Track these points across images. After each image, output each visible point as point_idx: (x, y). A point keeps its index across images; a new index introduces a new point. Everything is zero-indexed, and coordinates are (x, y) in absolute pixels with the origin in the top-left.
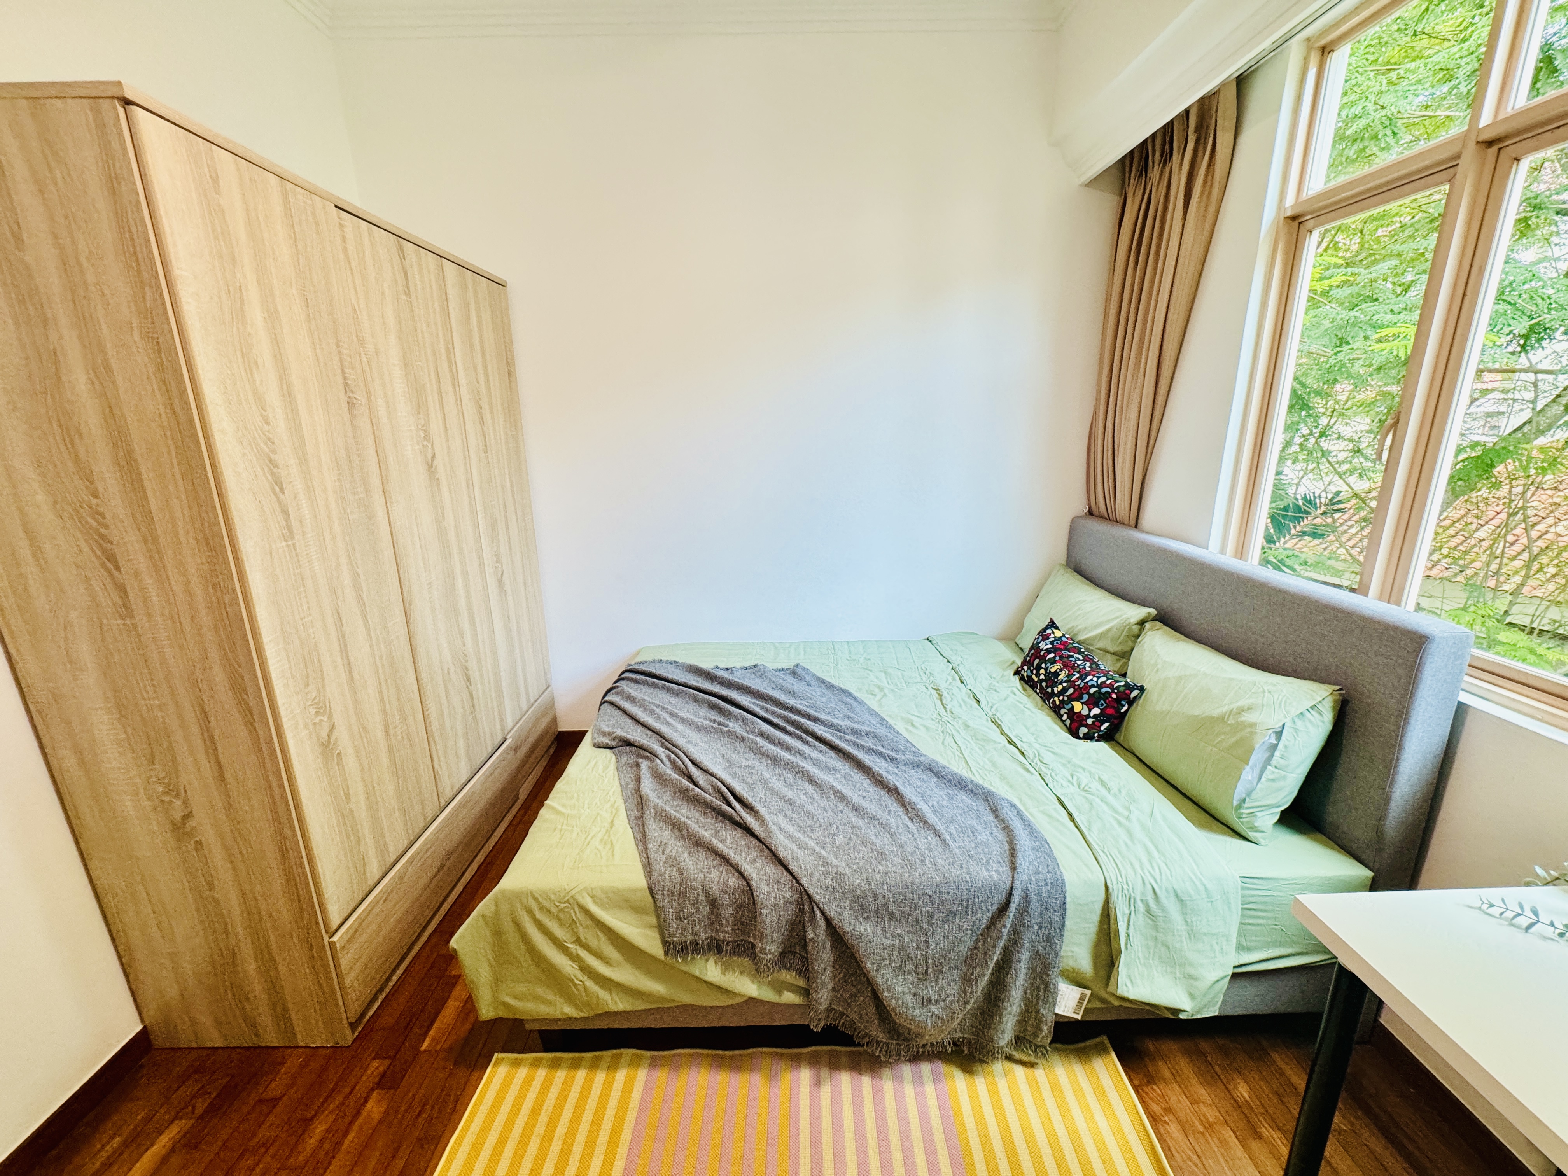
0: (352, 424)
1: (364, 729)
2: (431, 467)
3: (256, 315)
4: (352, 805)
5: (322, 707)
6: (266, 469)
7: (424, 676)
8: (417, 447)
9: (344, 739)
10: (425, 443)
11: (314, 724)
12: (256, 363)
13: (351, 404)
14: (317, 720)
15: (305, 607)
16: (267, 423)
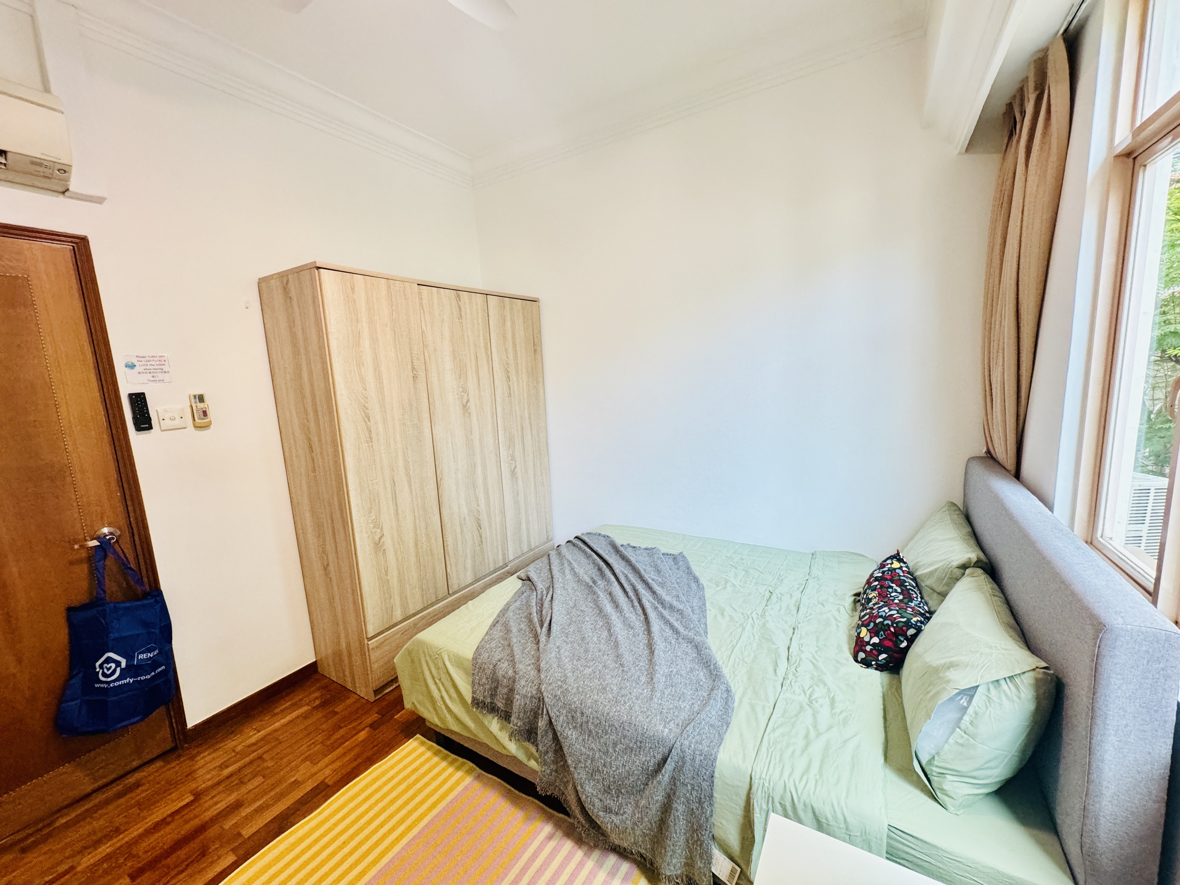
0: (414, 387)
1: (401, 540)
2: (465, 407)
3: (366, 343)
4: (389, 578)
5: (377, 525)
6: (362, 410)
7: (445, 519)
8: (457, 397)
9: (388, 541)
10: (463, 394)
11: (372, 532)
12: (363, 364)
13: (415, 377)
14: (374, 531)
15: (374, 475)
16: (365, 390)
